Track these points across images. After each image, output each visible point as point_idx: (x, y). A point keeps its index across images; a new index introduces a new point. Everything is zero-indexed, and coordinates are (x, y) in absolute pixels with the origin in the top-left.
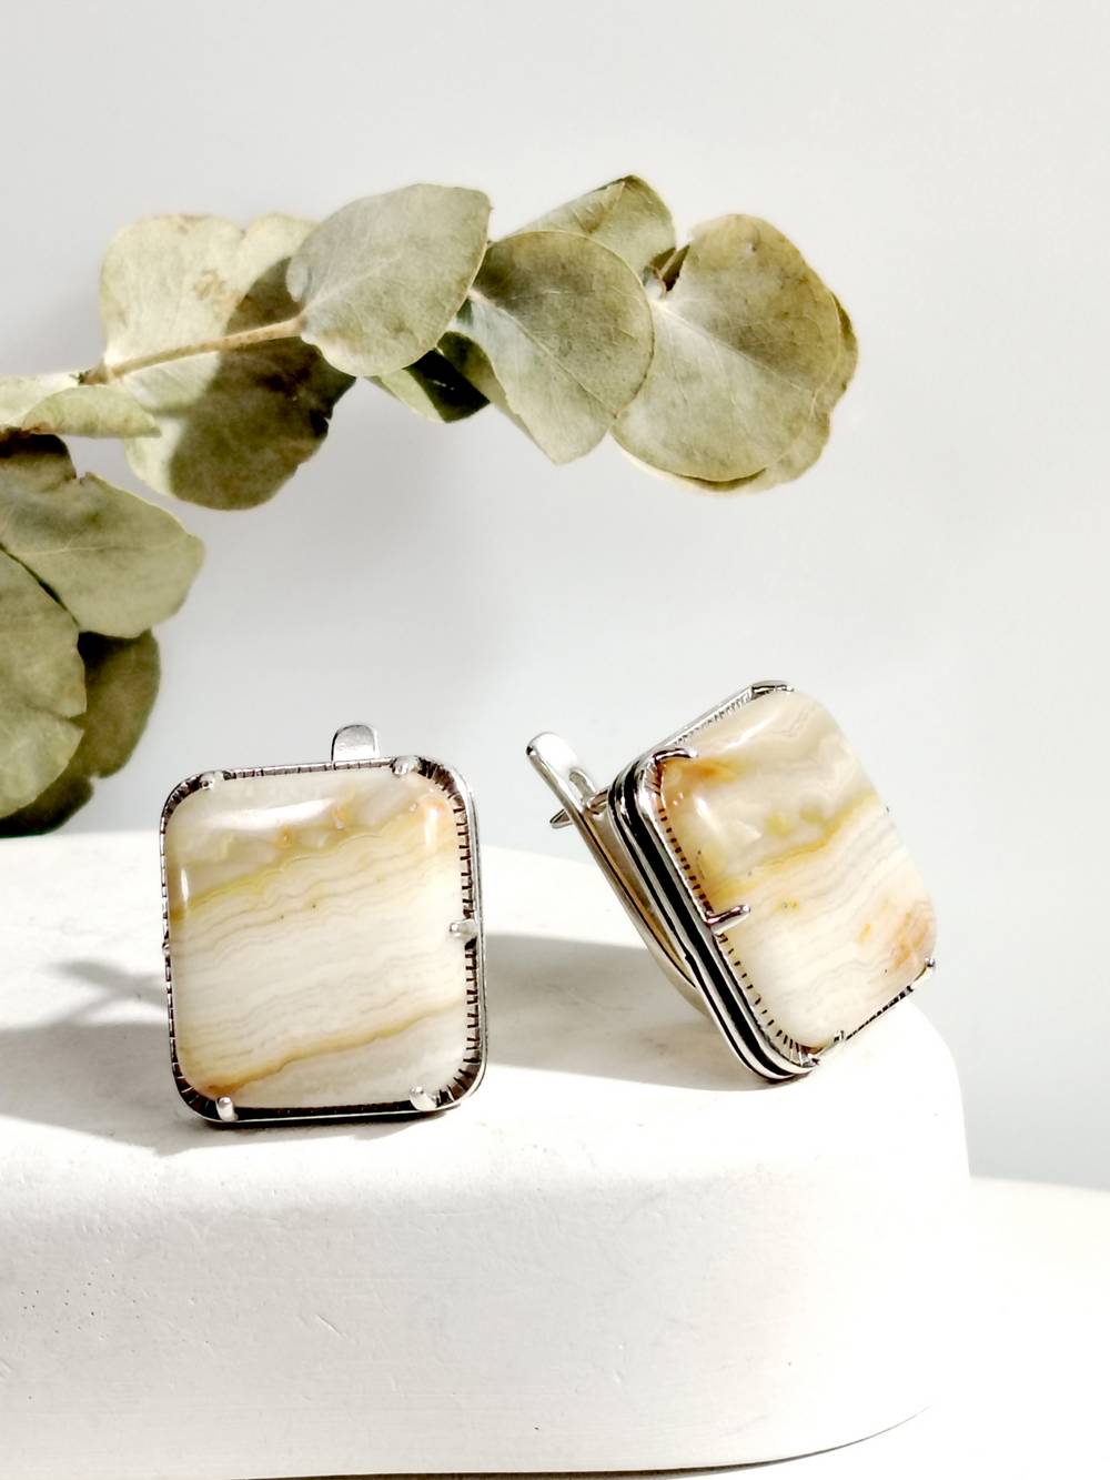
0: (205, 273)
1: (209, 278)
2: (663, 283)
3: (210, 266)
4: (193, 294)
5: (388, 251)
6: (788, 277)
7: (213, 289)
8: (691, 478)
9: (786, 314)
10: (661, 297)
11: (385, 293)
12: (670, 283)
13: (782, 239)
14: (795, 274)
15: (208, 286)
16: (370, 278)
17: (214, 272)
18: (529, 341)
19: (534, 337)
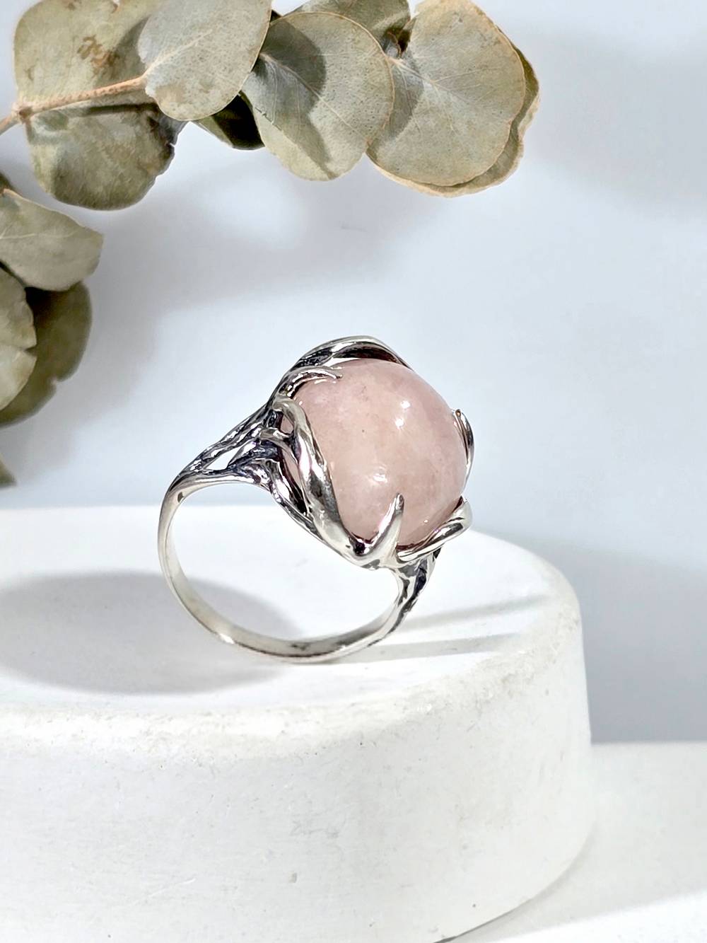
0: (88, 39)
1: (89, 43)
2: (399, 46)
3: (90, 33)
4: (78, 55)
5: (202, 27)
6: (486, 40)
7: (91, 51)
8: (426, 184)
9: (487, 66)
10: (398, 56)
11: (201, 58)
12: (403, 44)
13: (481, 13)
14: (491, 38)
15: (90, 48)
16: (190, 48)
17: (92, 38)
18: (306, 90)
19: (310, 87)
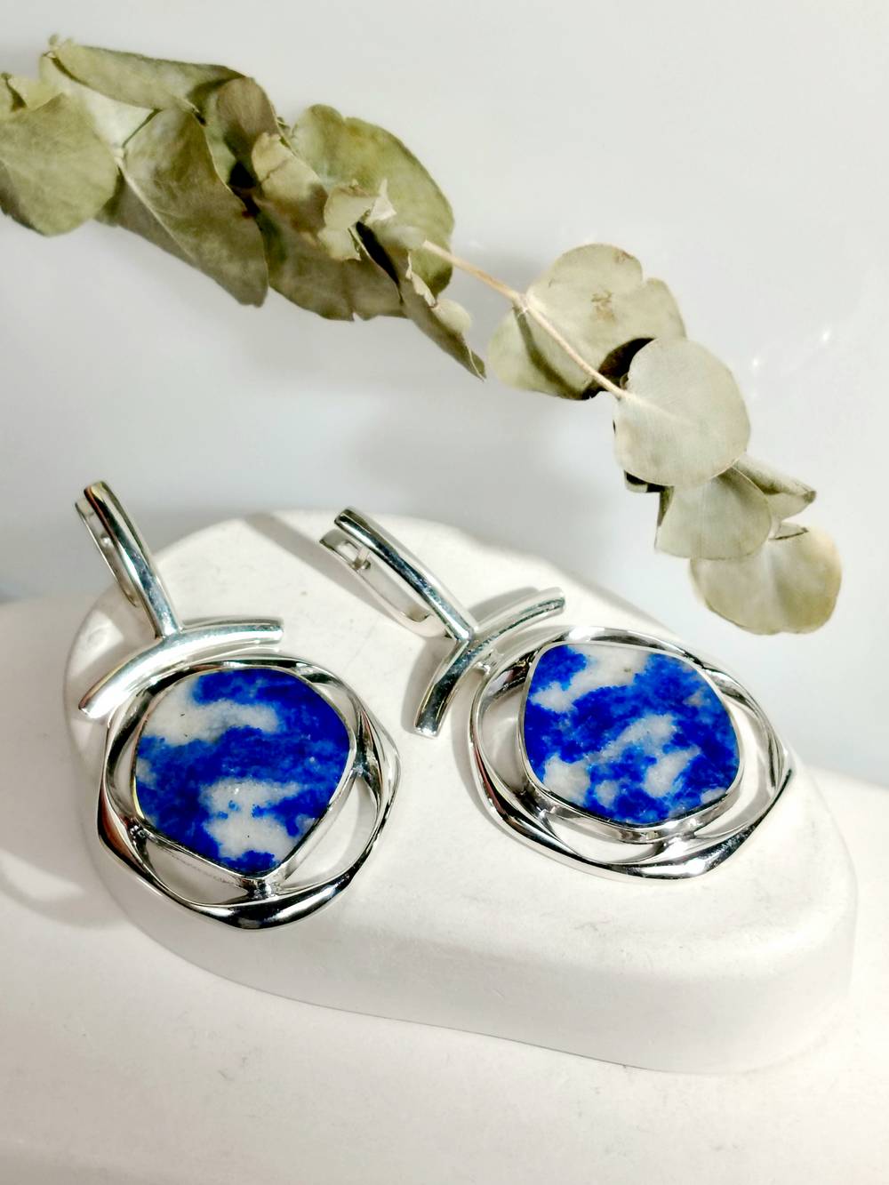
0: (605, 291)
1: (606, 296)
3: (611, 291)
4: (592, 297)
5: (687, 412)
15: (602, 298)
17: (610, 295)
